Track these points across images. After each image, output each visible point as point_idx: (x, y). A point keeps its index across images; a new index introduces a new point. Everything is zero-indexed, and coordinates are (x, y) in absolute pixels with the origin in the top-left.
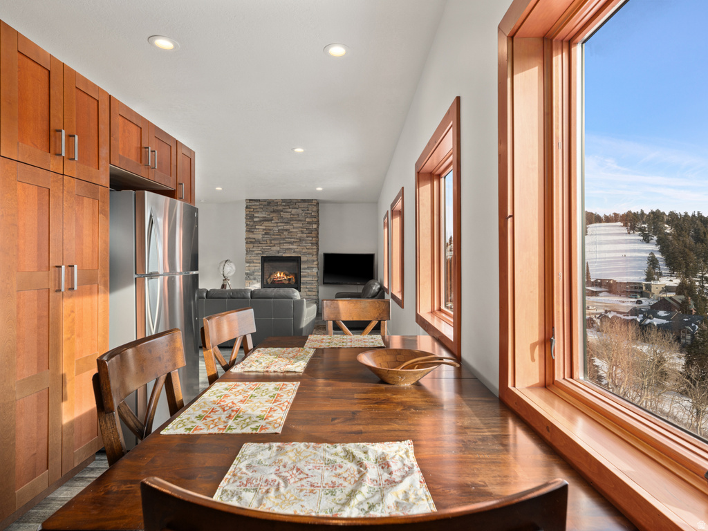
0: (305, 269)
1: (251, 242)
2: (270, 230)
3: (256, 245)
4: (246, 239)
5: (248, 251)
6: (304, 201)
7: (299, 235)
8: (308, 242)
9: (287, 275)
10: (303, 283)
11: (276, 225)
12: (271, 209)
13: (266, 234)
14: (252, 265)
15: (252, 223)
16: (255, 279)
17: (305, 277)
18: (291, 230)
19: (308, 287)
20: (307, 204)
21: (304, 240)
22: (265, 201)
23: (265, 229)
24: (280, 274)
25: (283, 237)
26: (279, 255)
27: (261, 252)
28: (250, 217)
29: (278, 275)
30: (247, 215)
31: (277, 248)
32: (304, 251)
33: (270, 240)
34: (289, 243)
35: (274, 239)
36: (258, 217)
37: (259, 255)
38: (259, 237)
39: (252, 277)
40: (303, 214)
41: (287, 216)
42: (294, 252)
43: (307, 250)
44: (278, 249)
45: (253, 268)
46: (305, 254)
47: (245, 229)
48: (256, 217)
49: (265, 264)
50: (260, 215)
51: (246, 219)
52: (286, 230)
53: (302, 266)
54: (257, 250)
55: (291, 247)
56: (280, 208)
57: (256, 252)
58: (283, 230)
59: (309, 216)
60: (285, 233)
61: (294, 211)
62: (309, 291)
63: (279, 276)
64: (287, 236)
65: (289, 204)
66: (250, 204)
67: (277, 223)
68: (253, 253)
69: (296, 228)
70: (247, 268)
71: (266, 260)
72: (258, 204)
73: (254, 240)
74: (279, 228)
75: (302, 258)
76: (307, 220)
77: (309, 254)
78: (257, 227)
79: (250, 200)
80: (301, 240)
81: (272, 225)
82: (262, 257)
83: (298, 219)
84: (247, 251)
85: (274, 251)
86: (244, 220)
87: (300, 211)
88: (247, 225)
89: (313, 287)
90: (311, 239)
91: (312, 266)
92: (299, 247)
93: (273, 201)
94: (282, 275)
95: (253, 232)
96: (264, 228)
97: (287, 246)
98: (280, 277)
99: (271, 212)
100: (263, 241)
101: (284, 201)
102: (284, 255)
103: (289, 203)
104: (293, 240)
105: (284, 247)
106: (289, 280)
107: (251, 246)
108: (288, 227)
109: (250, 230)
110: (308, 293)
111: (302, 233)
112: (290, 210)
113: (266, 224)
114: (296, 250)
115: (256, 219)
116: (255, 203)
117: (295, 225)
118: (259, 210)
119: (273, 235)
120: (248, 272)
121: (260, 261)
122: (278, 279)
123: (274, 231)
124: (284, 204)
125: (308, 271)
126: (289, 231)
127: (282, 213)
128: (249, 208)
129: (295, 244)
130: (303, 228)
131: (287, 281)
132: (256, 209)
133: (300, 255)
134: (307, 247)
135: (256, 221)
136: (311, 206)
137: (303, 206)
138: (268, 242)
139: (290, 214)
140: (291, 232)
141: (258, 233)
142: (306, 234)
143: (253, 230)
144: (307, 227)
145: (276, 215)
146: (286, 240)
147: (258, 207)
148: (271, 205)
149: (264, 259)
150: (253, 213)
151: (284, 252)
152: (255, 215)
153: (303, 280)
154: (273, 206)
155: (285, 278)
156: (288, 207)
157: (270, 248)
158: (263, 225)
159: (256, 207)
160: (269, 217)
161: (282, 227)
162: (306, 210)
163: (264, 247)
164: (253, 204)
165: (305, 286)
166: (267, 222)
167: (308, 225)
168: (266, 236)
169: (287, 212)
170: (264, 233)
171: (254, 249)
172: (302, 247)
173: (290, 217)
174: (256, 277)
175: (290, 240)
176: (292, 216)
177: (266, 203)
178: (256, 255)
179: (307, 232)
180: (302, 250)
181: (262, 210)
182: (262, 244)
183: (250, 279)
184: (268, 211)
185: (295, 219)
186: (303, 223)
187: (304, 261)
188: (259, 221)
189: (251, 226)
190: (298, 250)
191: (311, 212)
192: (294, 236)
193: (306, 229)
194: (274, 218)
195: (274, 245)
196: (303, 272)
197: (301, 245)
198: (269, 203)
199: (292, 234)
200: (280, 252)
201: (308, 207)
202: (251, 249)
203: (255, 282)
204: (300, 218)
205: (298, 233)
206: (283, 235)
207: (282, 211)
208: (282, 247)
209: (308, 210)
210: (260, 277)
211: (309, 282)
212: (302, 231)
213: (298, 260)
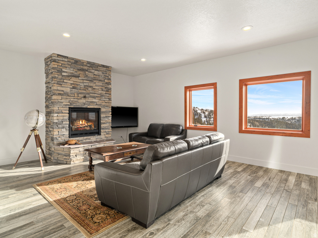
0: (104, 117)
1: (60, 94)
2: (77, 85)
3: (65, 97)
6: (103, 66)
7: (100, 92)
8: (107, 97)
9: (87, 123)
10: (103, 128)
11: (82, 81)
12: (78, 67)
13: (74, 88)
14: (60, 115)
15: (60, 77)
16: (63, 128)
17: (104, 123)
18: (94, 87)
19: (106, 131)
20: (105, 69)
21: (103, 96)
22: (73, 59)
23: (73, 84)
24: (82, 122)
25: (88, 92)
26: (85, 106)
27: (69, 104)
29: (81, 122)
32: (103, 104)
33: (78, 94)
34: (93, 97)
35: (81, 93)
36: (66, 72)
37: (68, 106)
38: (68, 90)
39: (60, 126)
40: (103, 76)
41: (91, 75)
43: (105, 104)
44: (84, 101)
45: (62, 118)
46: (104, 106)
48: (64, 72)
49: (72, 114)
50: (68, 71)
52: (91, 87)
53: (102, 116)
54: (66, 102)
55: (94, 100)
56: (86, 68)
57: (64, 103)
58: (87, 86)
59: (107, 78)
60: (90, 89)
61: (96, 73)
62: (107, 134)
63: (82, 123)
64: (91, 92)
65: (93, 66)
66: (58, 59)
67: (83, 80)
68: (62, 104)
72: (66, 60)
73: (62, 93)
74: (85, 84)
75: (101, 109)
76: (106, 81)
77: (107, 106)
78: (65, 81)
79: (58, 55)
80: (102, 96)
81: (79, 81)
82: (69, 108)
83: (99, 79)
85: (81, 103)
87: (100, 73)
89: (109, 130)
90: (108, 95)
91: (108, 115)
92: (100, 101)
93: (80, 61)
94: (83, 123)
95: (61, 85)
96: (72, 82)
97: (91, 100)
99: (78, 70)
101: (89, 63)
102: (88, 107)
103: (92, 65)
104: (96, 95)
105: (89, 100)
106: (90, 126)
108: (91, 84)
109: (58, 83)
110: (106, 135)
111: (102, 90)
112: (93, 71)
113: (74, 79)
114: (97, 103)
115: (64, 74)
116: (63, 59)
117: (97, 84)
118: (67, 66)
119: (80, 89)
121: (68, 112)
122: (81, 126)
123: (81, 86)
124: (89, 65)
125: (107, 119)
126: (93, 87)
127: (86, 72)
128: (58, 62)
129: (96, 98)
130: (103, 87)
131: (88, 128)
132: (64, 64)
133: (101, 107)
134: (106, 101)
135: (65, 76)
136: (108, 71)
137: (103, 70)
138: (76, 95)
139: (93, 74)
140: (95, 89)
141: (66, 86)
142: (104, 91)
143: (61, 83)
144: (106, 86)
145: (82, 73)
146: (91, 94)
147: (66, 63)
148: (77, 63)
149: (72, 110)
150: (61, 68)
151: (89, 104)
152: (63, 70)
153: (102, 126)
154: (80, 65)
155: (86, 125)
156: (91, 68)
157: (77, 100)
158: (71, 80)
159: (64, 63)
160: (76, 73)
161: (87, 84)
162: (105, 73)
163: (71, 100)
164: (61, 59)
165: (104, 131)
166: (74, 78)
167: (107, 85)
168: (74, 90)
169: (91, 72)
170: (72, 87)
171: (62, 101)
172: (102, 101)
173: (93, 76)
174: (65, 126)
175: (93, 95)
176: (94, 76)
177: (73, 61)
178: (64, 106)
179: (105, 90)
180: (101, 103)
181: (70, 66)
182: (70, 96)
183: (59, 128)
184: (76, 68)
185: (97, 79)
186: (103, 83)
187: (103, 112)
188: (67, 76)
189: (60, 80)
190: (99, 103)
191: (108, 75)
192: (97, 92)
193: (104, 88)
194: (81, 75)
195: (80, 98)
196: (103, 120)
197: (101, 99)
198: (76, 62)
199: (95, 90)
200: (85, 104)
201: (106, 71)
202: (60, 101)
203: (64, 130)
204: (101, 79)
205: (99, 90)
206: (88, 90)
207: (87, 71)
208: (87, 100)
209: (106, 74)
210: (68, 126)
211: (107, 127)
212: (102, 89)
213: (98, 111)
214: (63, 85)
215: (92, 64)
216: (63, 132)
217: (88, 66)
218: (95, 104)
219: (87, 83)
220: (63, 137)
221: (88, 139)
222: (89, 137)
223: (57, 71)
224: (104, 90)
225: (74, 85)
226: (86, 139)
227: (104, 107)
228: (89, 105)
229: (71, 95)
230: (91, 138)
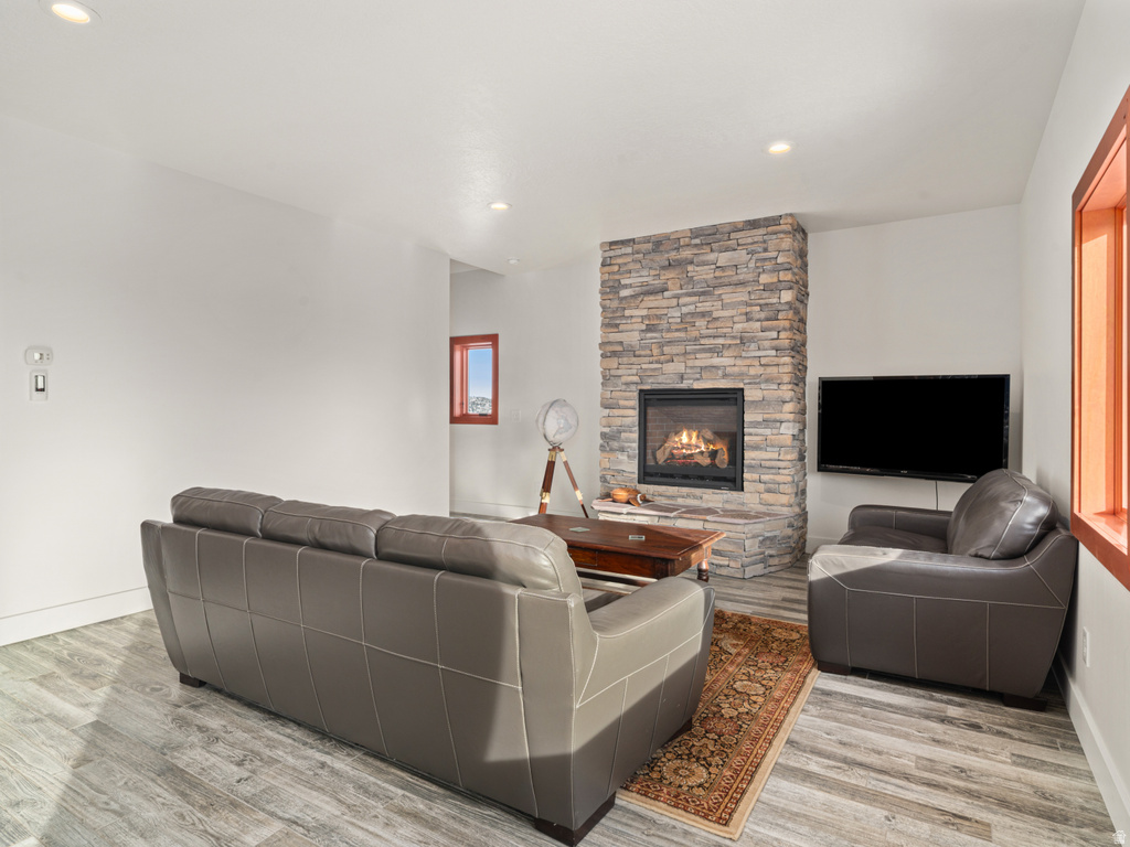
0: (756, 424)
1: (614, 354)
2: (659, 317)
3: (625, 360)
4: (602, 345)
5: (607, 379)
6: (753, 224)
7: (738, 327)
8: (767, 344)
9: (707, 442)
10: (751, 466)
11: (674, 302)
12: (662, 259)
13: (650, 329)
14: (616, 412)
15: (615, 304)
16: (622, 450)
17: (756, 448)
18: (715, 315)
19: (764, 477)
20: (762, 231)
21: (752, 340)
22: (647, 240)
23: (648, 317)
24: (690, 437)
25: (695, 334)
26: (684, 385)
27: (636, 379)
28: (610, 288)
29: (685, 438)
30: (603, 283)
31: (677, 367)
32: (752, 371)
33: (661, 346)
34: (710, 350)
35: (670, 342)
36: (630, 286)
37: (633, 388)
38: (631, 337)
39: (615, 444)
40: (752, 265)
41: (703, 274)
42: (725, 376)
43: (760, 370)
44: (681, 368)
45: (618, 421)
46: (758, 380)
47: (599, 320)
48: (626, 287)
49: (651, 411)
50: (633, 281)
51: (602, 293)
52: (703, 315)
53: (748, 418)
54: (629, 374)
55: (716, 361)
56: (686, 254)
57: (624, 379)
58: (692, 314)
59: (768, 266)
60: (701, 323)
61: (724, 258)
62: (769, 491)
63: (689, 442)
64: (704, 332)
65: (710, 239)
66: (612, 253)
67: (677, 297)
68: (620, 382)
69: (730, 307)
70: (604, 421)
71: (650, 399)
72: (629, 250)
73: (619, 348)
74: (685, 310)
75: (746, 393)
76: (764, 279)
77: (767, 381)
78: (627, 313)
79: (612, 243)
80: (744, 340)
81: (665, 303)
82: (641, 391)
83: (735, 279)
84: (604, 377)
85: (669, 375)
86: (598, 298)
87: (741, 255)
88: (604, 308)
89: (779, 478)
90: (774, 334)
91: (778, 416)
92: (739, 362)
93: (667, 237)
94: (694, 441)
95: (617, 326)
96: (644, 312)
97: (704, 360)
98: (689, 446)
99: (663, 268)
100: (642, 348)
101: (696, 233)
102: (697, 386)
103: (710, 237)
104: (721, 341)
105: (698, 363)
106: (713, 454)
107: (613, 363)
108: (705, 306)
109: (610, 324)
110: (766, 496)
111: (749, 319)
112: (712, 257)
113: (651, 301)
114: (729, 370)
115: (624, 293)
116: (624, 250)
117: (727, 299)
118: (631, 266)
119: (669, 330)
120: (607, 430)
121: (635, 403)
122: (684, 451)
123: (670, 320)
124: (697, 241)
125: (768, 432)
126: (711, 315)
127: (690, 268)
128: (610, 265)
129: (726, 353)
130: (751, 305)
131: (706, 461)
132: (625, 264)
133: (741, 386)
134: (763, 361)
135: (625, 298)
136: (775, 237)
137: (750, 240)
138: (655, 352)
139: (713, 267)
140: (716, 319)
141: (629, 327)
142: (758, 320)
143: (618, 322)
144: (762, 302)
145: (671, 276)
146: (702, 342)
147: (629, 259)
148: (662, 248)
149: (647, 397)
150: (617, 277)
151: (698, 376)
152: (623, 282)
153: (748, 454)
154: (667, 252)
155: (703, 449)
156: (707, 249)
157: (660, 366)
158: (642, 305)
159: (625, 261)
160: (656, 282)
161: (692, 307)
162: (760, 250)
163: (644, 366)
164: (619, 252)
165: (756, 476)
166: (652, 298)
167: (766, 294)
168: (649, 335)
169: (704, 263)
170: (644, 327)
171: (619, 372)
172: (748, 362)
173: (712, 276)
174: (626, 445)
175: (712, 341)
176: (717, 274)
177: (650, 246)
178: (624, 387)
179: (763, 315)
180: (746, 368)
181: (638, 266)
182: (639, 356)
183: (611, 450)
184: (655, 265)
185: (726, 280)
186: (750, 289)
187: (753, 402)
188: (632, 296)
189: (614, 312)
190: (736, 369)
191: (774, 254)
192: (725, 330)
193: (758, 308)
194: (669, 283)
195: (668, 357)
196: (750, 434)
197: (744, 354)
198: (658, 243)
199: (718, 324)
200: (685, 376)
201: (765, 242)
202: (613, 372)
203: (623, 457)
204: (741, 277)
205: (736, 319)
206: (693, 328)
207: (692, 263)
208: (690, 363)
209: (766, 250)
210: (636, 445)
211: (768, 464)
212: (746, 314)
213: (736, 399)
214: (621, 327)
215: (709, 232)
216: (621, 462)
217: (696, 245)
218: (720, 372)
219: (690, 305)
220: (619, 478)
221: (695, 497)
222: (698, 491)
223: (608, 290)
224: (757, 316)
225: (649, 319)
226: (688, 496)
227: (755, 383)
228: (698, 379)
229: (643, 353)
230: (705, 497)
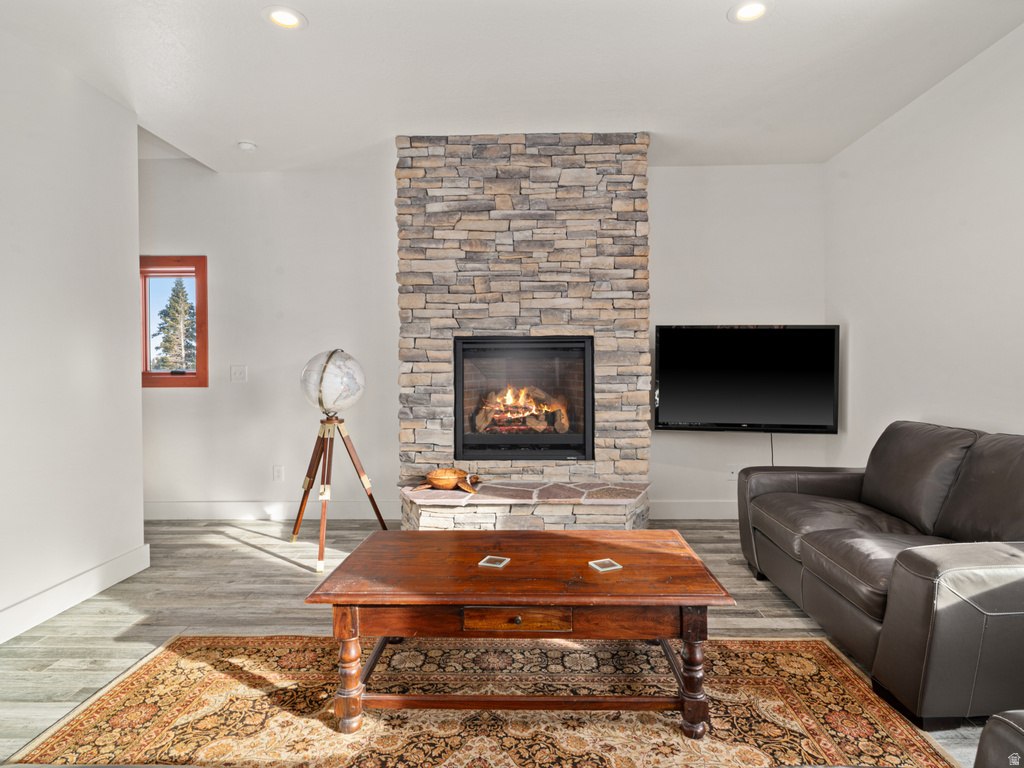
0: (609, 379)
1: (419, 288)
2: (485, 243)
3: (436, 297)
4: (400, 275)
5: (407, 320)
6: (605, 139)
7: (587, 261)
8: (622, 283)
9: (538, 402)
10: (604, 430)
11: (504, 225)
12: (489, 167)
13: (470, 257)
14: (422, 366)
15: (419, 221)
16: (432, 417)
17: (609, 407)
18: (558, 245)
19: (621, 442)
20: (614, 149)
21: (603, 278)
22: (465, 140)
23: (468, 241)
24: (517, 397)
25: (532, 267)
26: (518, 332)
27: (452, 322)
28: (412, 199)
29: (509, 399)
30: (401, 192)
31: (510, 307)
32: (604, 316)
33: (487, 280)
34: (552, 289)
35: (499, 277)
36: (442, 199)
37: (449, 334)
38: (446, 268)
39: (422, 410)
40: (602, 187)
41: (543, 193)
42: (571, 320)
43: (614, 315)
44: (514, 309)
45: (426, 379)
46: (610, 327)
47: (395, 241)
48: (435, 199)
49: (468, 364)
50: (447, 192)
51: (398, 205)
52: (542, 244)
53: (599, 371)
54: (440, 316)
55: (560, 302)
56: (520, 165)
57: (435, 323)
58: (528, 242)
59: (622, 191)
60: (540, 254)
61: (568, 176)
62: (625, 457)
63: (513, 402)
64: (545, 265)
65: (551, 150)
66: (414, 152)
67: (509, 219)
68: (427, 326)
69: (576, 235)
70: (405, 380)
71: (468, 349)
72: (440, 151)
73: (427, 281)
74: (518, 236)
75: (597, 341)
76: (619, 206)
77: (623, 327)
78: (438, 234)
79: (413, 139)
80: (594, 278)
81: (492, 225)
82: (457, 339)
83: (582, 203)
84: (403, 320)
85: (497, 319)
86: (394, 211)
87: (589, 175)
88: (402, 226)
89: (636, 442)
90: (630, 273)
91: (635, 369)
92: (588, 304)
93: (494, 140)
94: (522, 401)
95: (423, 251)
96: (463, 235)
97: (545, 300)
98: (515, 408)
99: (489, 180)
100: (461, 282)
101: (532, 140)
102: (535, 332)
103: (551, 147)
104: (566, 278)
105: (536, 304)
106: (551, 418)
107: (418, 300)
108: (546, 233)
109: (413, 245)
110: (621, 464)
111: (599, 254)
112: (553, 172)
113: (471, 221)
114: (575, 314)
115: (433, 207)
116: (432, 150)
117: (573, 226)
118: (443, 173)
119: (497, 261)
120: (409, 391)
121: (450, 354)
122: (509, 415)
123: (499, 248)
124: (534, 151)
125: (623, 387)
126: (552, 245)
127: (525, 184)
128: (411, 167)
129: (571, 293)
130: (603, 236)
131: (541, 426)
132: (435, 169)
133: (591, 333)
134: (618, 304)
135: (436, 214)
136: (629, 157)
137: (600, 158)
138: (479, 287)
139: (555, 185)
140: (560, 250)
141: (441, 253)
142: (610, 255)
143: (424, 246)
144: (616, 233)
145: (501, 191)
146: (542, 277)
147: (440, 163)
148: (486, 154)
149: (466, 346)
150: (423, 185)
151: (537, 320)
152: (431, 193)
153: (601, 417)
154: (494, 160)
155: (534, 411)
156: (546, 162)
157: (485, 306)
158: (458, 226)
159: (434, 165)
160: (478, 197)
161: (528, 234)
162: (613, 171)
163: (462, 306)
164: (423, 152)
165: (610, 441)
166: (473, 217)
167: (621, 225)
168: (470, 265)
169: (544, 180)
170: (463, 255)
171: (427, 313)
172: (599, 304)
173: (553, 196)
174: (438, 410)
175: (555, 277)
176: (560, 194)
177: (469, 149)
178: (434, 334)
179: (616, 249)
180: (596, 312)
181: (454, 173)
182: (457, 293)
183: (417, 417)
184: (478, 175)
185: (571, 204)
186: (601, 217)
187: (606, 352)
188: (445, 212)
189: (418, 232)
190: (584, 313)
191: (629, 178)
192: (571, 265)
193: (610, 241)
194: (498, 199)
195: (498, 296)
196: (603, 391)
197: (594, 295)
198: (481, 148)
199: (562, 257)
200: (520, 320)
201: (617, 162)
202: (417, 313)
203: (434, 426)
204: (590, 201)
205: (584, 252)
206: (530, 260)
207: (527, 177)
208: (526, 304)
209: (619, 172)
210: (451, 410)
211: (623, 425)
212: (597, 246)
213: (583, 349)
214: (429, 253)
215: (549, 141)
216: (431, 433)
217: (532, 156)
218: (565, 316)
219: (524, 230)
220: (430, 455)
221: (534, 472)
222: (537, 464)
223: (409, 202)
224: (609, 250)
225: (471, 245)
226: (524, 471)
227: (608, 330)
228: (536, 325)
229: (461, 288)
230: (547, 470)
